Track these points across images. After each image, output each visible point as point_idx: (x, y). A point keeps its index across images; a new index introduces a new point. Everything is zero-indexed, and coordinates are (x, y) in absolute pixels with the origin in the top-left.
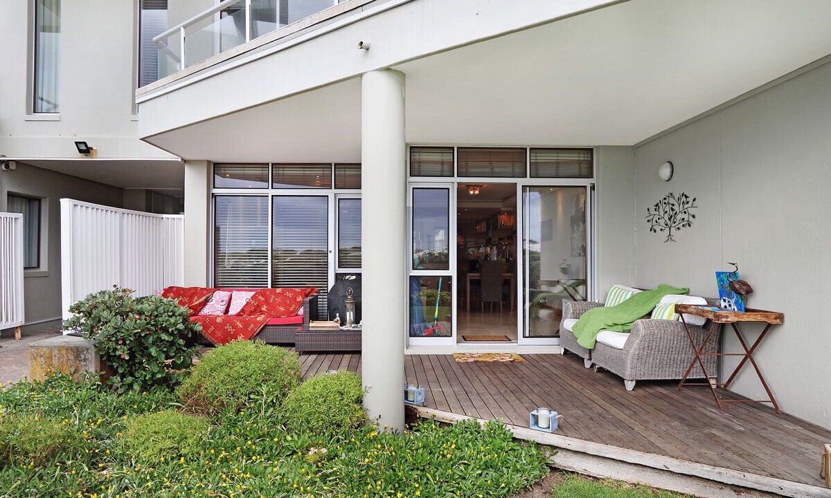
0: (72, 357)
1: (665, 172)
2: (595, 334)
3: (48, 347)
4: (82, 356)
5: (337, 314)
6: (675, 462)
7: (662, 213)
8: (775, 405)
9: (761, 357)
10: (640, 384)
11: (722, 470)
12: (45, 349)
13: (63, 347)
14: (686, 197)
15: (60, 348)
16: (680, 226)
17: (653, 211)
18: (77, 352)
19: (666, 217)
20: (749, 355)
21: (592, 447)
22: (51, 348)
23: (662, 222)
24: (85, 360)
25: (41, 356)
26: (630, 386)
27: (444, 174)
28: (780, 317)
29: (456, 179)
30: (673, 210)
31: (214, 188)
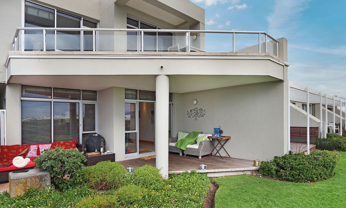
0: (38, 181)
1: (195, 102)
2: (186, 146)
3: (24, 178)
4: (43, 179)
5: (96, 149)
7: (193, 113)
8: (229, 156)
9: (224, 147)
10: (202, 157)
11: (241, 168)
12: (23, 180)
13: (33, 177)
14: (202, 109)
15: (31, 178)
16: (200, 116)
17: (189, 112)
18: (41, 178)
19: (195, 114)
20: (222, 146)
21: (216, 170)
22: (26, 179)
23: (193, 115)
24: (45, 180)
25: (21, 183)
26: (200, 158)
27: (133, 98)
28: (230, 137)
29: (138, 101)
30: (197, 112)
31: (22, 97)
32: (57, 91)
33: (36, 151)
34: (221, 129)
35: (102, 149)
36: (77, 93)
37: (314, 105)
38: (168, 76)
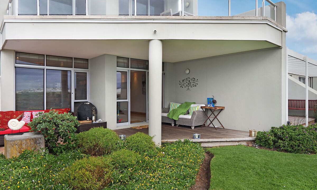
0: (33, 143)
1: (188, 72)
2: (178, 116)
3: (20, 140)
4: (38, 142)
5: (88, 118)
6: (228, 139)
7: (185, 82)
8: (223, 127)
9: (217, 117)
10: (195, 127)
11: (236, 138)
12: (18, 141)
13: (28, 139)
14: (194, 79)
15: (26, 140)
16: (192, 86)
17: (181, 82)
18: (35, 141)
19: (187, 84)
20: (216, 117)
21: (211, 140)
22: (21, 140)
23: (185, 85)
24: (39, 143)
25: (16, 145)
26: (193, 128)
27: (125, 67)
28: (224, 108)
29: (130, 69)
30: (189, 82)
31: (16, 63)
32: (50, 59)
33: (30, 117)
34: (215, 99)
35: (94, 118)
36: (69, 61)
37: (311, 78)
38: (161, 40)
